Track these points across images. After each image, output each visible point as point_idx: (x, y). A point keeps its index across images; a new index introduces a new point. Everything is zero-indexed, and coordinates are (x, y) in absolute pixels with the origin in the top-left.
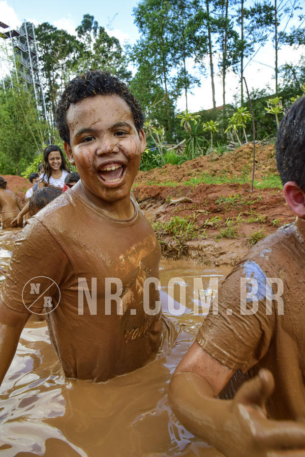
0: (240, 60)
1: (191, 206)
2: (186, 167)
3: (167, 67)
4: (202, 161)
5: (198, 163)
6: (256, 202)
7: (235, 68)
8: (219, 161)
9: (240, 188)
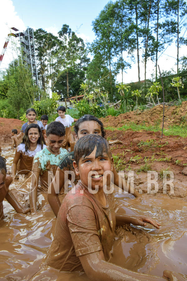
0: (156, 53)
1: (121, 146)
2: (120, 118)
3: (111, 56)
4: (130, 114)
5: (128, 116)
6: (164, 146)
7: (153, 58)
8: (141, 115)
9: (154, 134)
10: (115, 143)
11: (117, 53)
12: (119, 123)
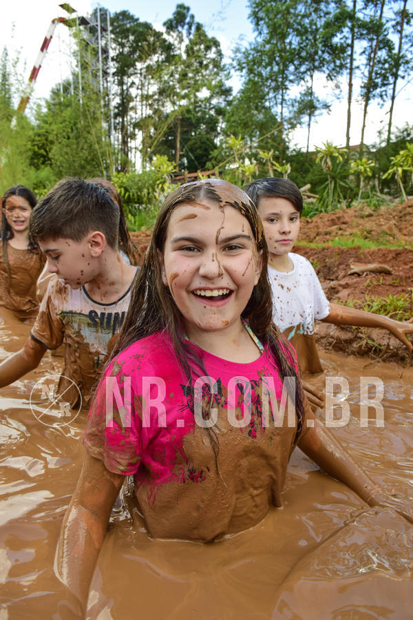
0: (392, 81)
1: (389, 280)
2: (321, 221)
3: (287, 83)
4: (345, 215)
5: (339, 218)
8: (372, 218)
10: (372, 271)
11: (300, 78)
12: (318, 234)
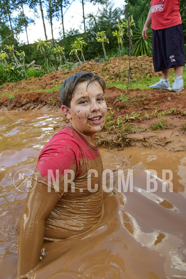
0: (60, 9)
2: (46, 78)
3: (10, 10)
4: (57, 74)
5: (54, 76)
7: (58, 14)
11: (16, 7)
12: (47, 85)
